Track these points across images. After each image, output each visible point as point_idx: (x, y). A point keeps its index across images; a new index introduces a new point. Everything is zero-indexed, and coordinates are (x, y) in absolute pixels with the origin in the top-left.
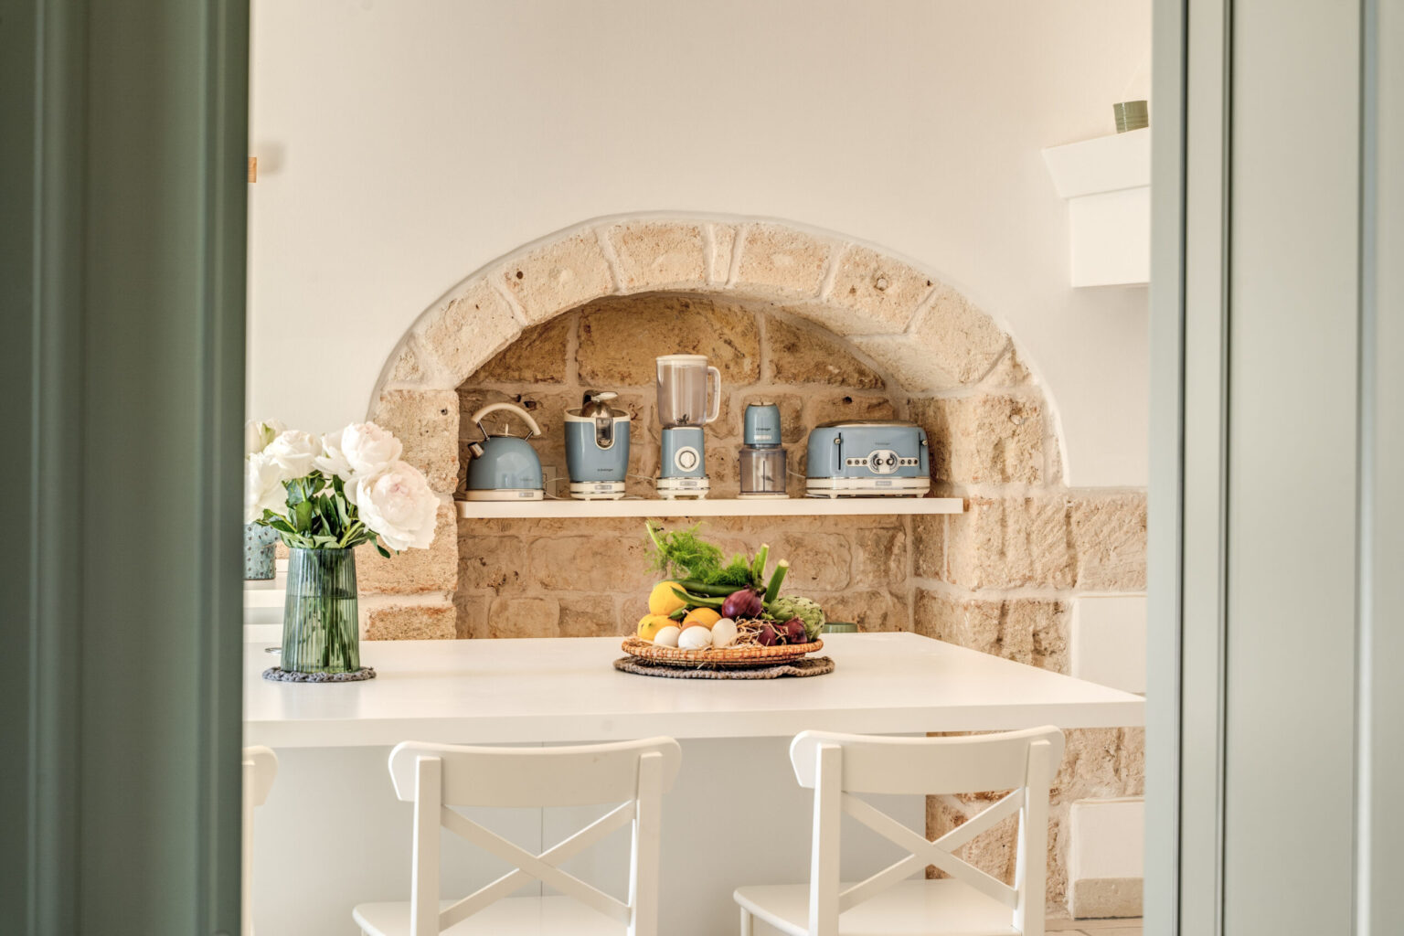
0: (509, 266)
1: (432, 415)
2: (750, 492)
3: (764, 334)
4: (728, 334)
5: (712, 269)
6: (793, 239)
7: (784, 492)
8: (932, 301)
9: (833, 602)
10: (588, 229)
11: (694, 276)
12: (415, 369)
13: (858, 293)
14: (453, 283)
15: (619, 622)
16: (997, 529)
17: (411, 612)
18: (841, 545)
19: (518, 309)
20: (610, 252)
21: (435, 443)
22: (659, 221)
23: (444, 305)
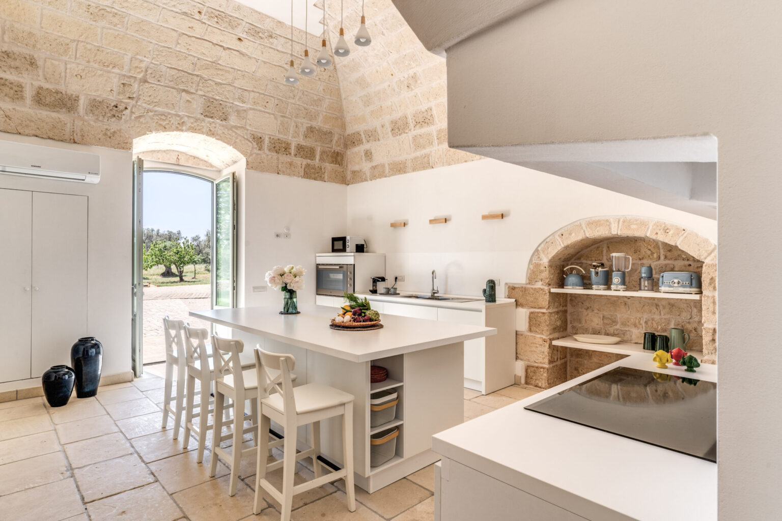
0: (559, 233)
1: (542, 268)
2: (641, 290)
3: (661, 247)
4: (649, 247)
5: (612, 230)
6: (636, 220)
7: (653, 290)
8: (685, 235)
9: (685, 323)
10: (578, 222)
11: (607, 232)
12: (539, 258)
13: (659, 234)
14: (546, 237)
15: (619, 321)
16: (712, 305)
17: (538, 313)
18: (688, 307)
19: (561, 243)
20: (584, 228)
21: (543, 274)
22: (597, 219)
23: (545, 243)
